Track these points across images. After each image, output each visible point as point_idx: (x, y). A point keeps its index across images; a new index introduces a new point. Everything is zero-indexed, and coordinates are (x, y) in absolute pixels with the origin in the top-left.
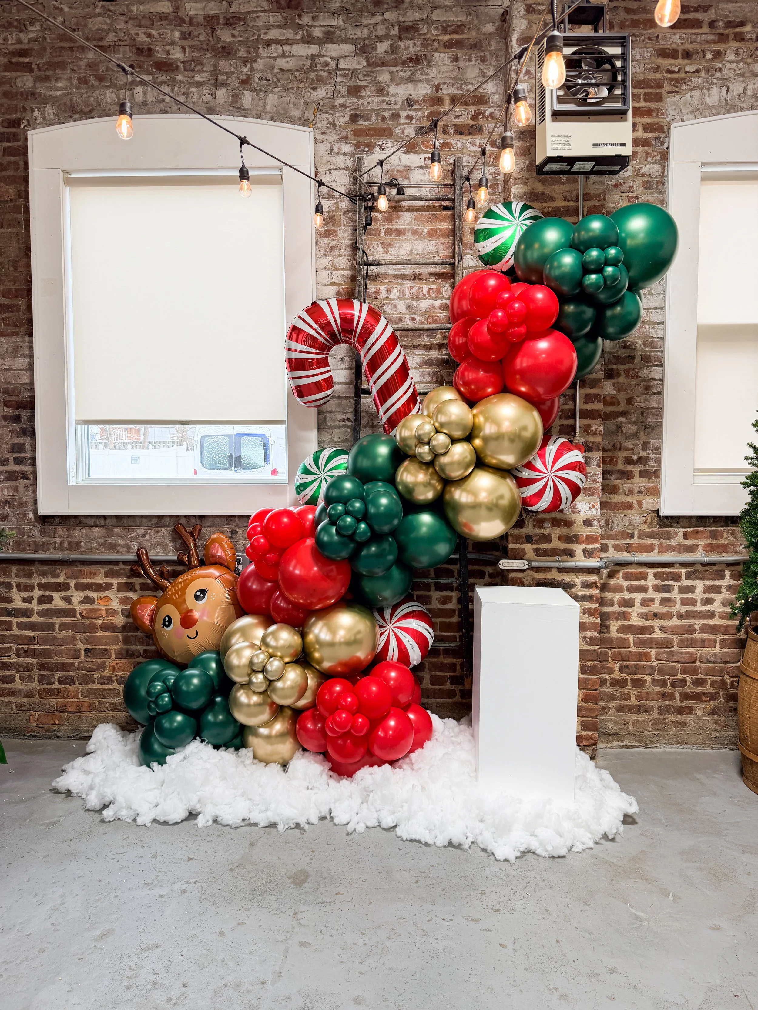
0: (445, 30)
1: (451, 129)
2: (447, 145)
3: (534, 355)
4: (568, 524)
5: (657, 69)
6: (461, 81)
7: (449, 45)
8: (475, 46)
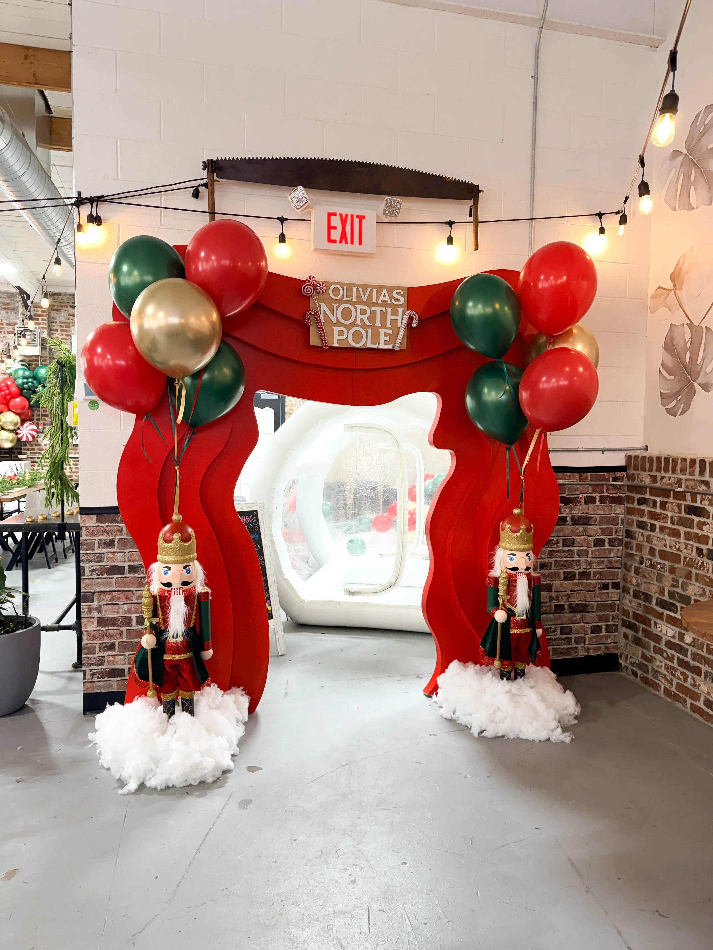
0: (3, 304)
1: (6, 332)
2: (5, 337)
3: (15, 402)
4: (40, 445)
5: (68, 319)
6: (9, 319)
7: (5, 309)
8: (13, 309)
